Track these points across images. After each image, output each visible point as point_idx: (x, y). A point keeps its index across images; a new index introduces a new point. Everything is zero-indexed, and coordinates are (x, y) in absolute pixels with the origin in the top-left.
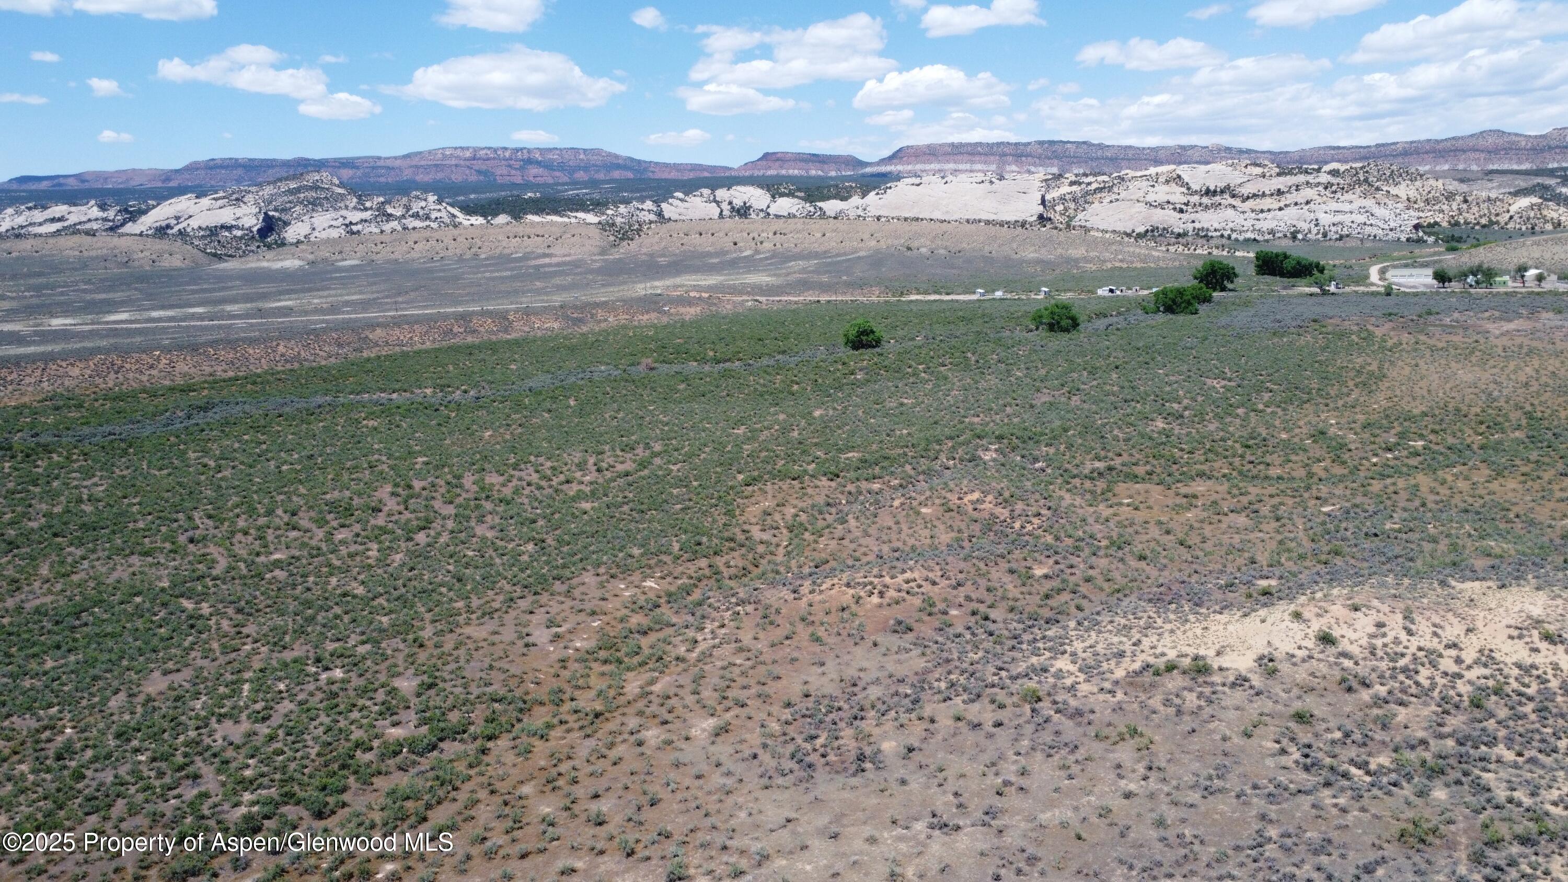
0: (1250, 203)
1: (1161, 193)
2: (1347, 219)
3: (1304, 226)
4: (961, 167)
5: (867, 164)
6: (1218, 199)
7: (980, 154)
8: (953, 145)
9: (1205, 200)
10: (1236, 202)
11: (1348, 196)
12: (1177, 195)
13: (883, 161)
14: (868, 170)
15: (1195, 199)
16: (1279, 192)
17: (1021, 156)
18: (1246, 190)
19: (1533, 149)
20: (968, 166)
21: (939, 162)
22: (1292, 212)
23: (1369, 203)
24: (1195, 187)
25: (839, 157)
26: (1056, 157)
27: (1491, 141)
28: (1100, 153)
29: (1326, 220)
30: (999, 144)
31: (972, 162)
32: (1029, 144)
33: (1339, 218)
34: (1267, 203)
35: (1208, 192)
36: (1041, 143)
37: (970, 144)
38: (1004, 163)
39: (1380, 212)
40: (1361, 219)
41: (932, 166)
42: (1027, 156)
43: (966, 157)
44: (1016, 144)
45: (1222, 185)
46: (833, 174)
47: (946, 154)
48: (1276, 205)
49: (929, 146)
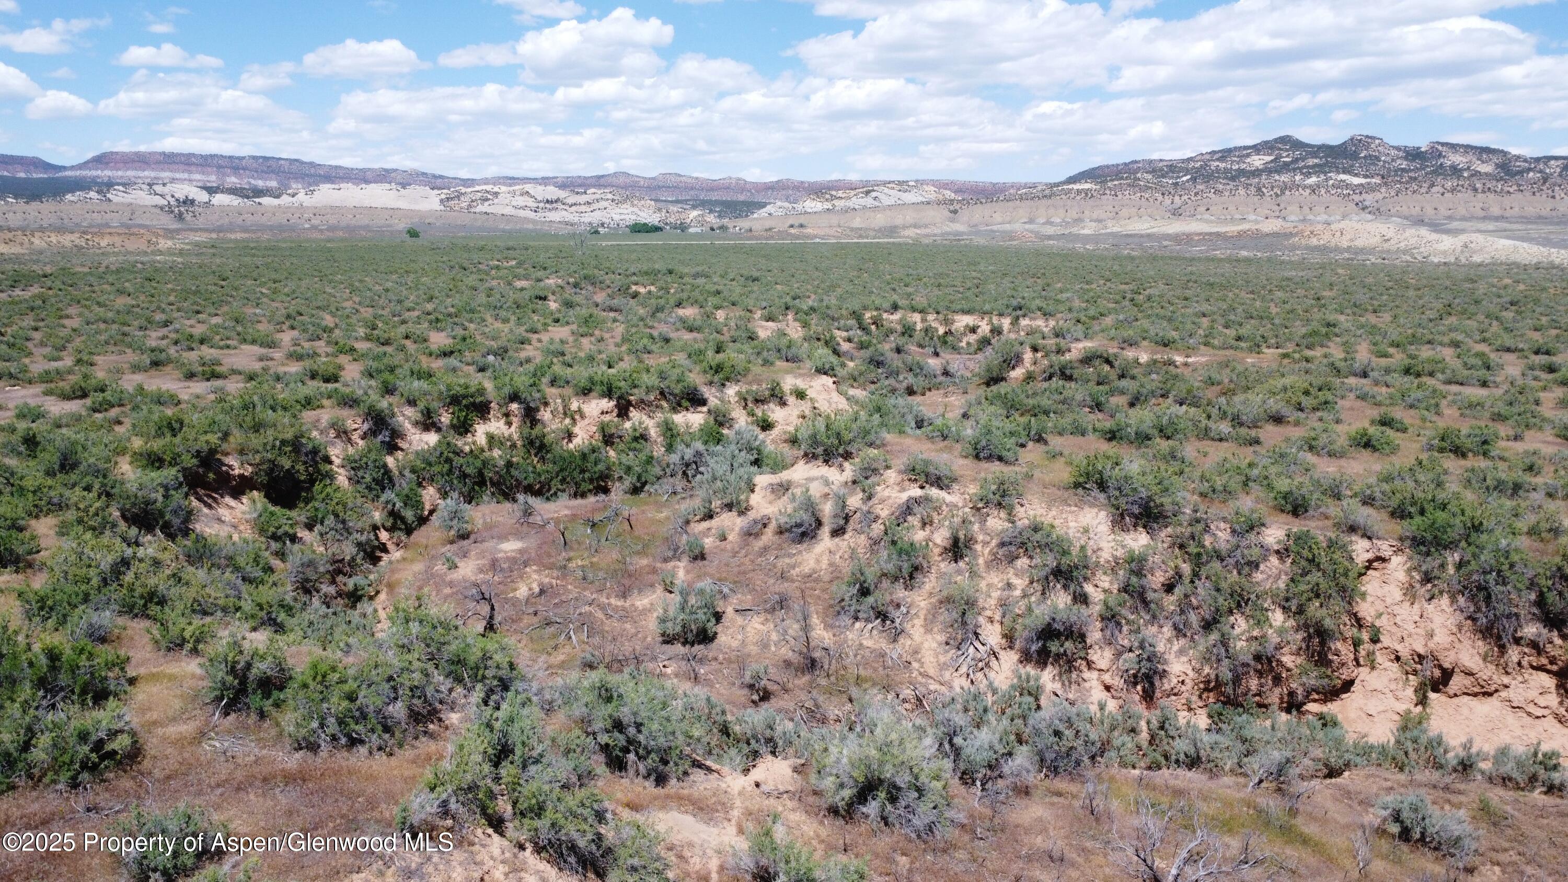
0: (574, 208)
1: (520, 201)
2: (627, 217)
3: (604, 220)
4: (178, 176)
5: (64, 168)
6: (555, 205)
7: (193, 164)
8: (164, 153)
9: (548, 206)
10: (567, 207)
11: (625, 206)
12: (531, 203)
13: (81, 166)
14: (68, 173)
15: (541, 205)
16: (589, 203)
17: (238, 169)
18: (570, 201)
19: (649, 187)
20: (186, 176)
21: (153, 169)
22: (597, 213)
23: (635, 209)
24: (539, 198)
25: (22, 158)
26: (272, 172)
27: (621, 180)
28: (313, 170)
29: (617, 217)
30: (213, 156)
31: (190, 172)
32: (244, 158)
33: (623, 217)
34: (583, 208)
35: (548, 201)
36: (255, 158)
37: (183, 155)
38: (224, 175)
39: (642, 214)
40: (634, 217)
41: (146, 173)
42: (244, 169)
43: (182, 167)
44: (230, 157)
45: (555, 198)
46: (22, 175)
47: (158, 162)
48: (589, 210)
49: (137, 154)
